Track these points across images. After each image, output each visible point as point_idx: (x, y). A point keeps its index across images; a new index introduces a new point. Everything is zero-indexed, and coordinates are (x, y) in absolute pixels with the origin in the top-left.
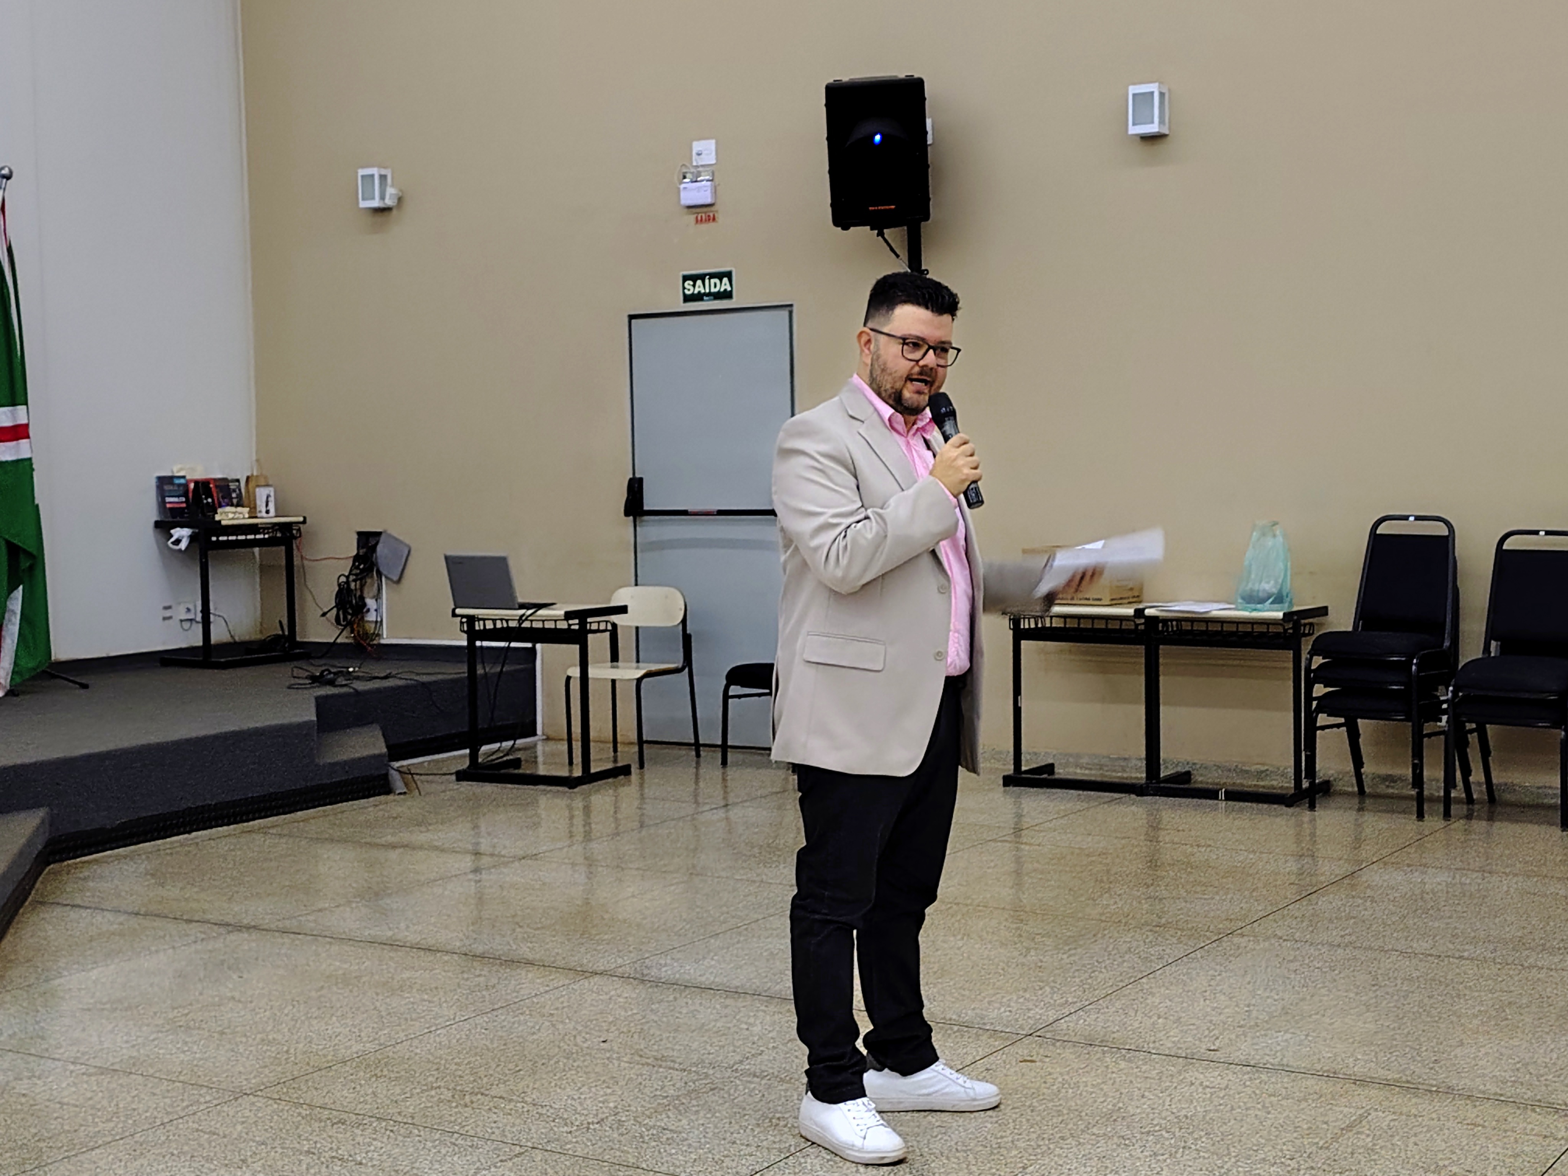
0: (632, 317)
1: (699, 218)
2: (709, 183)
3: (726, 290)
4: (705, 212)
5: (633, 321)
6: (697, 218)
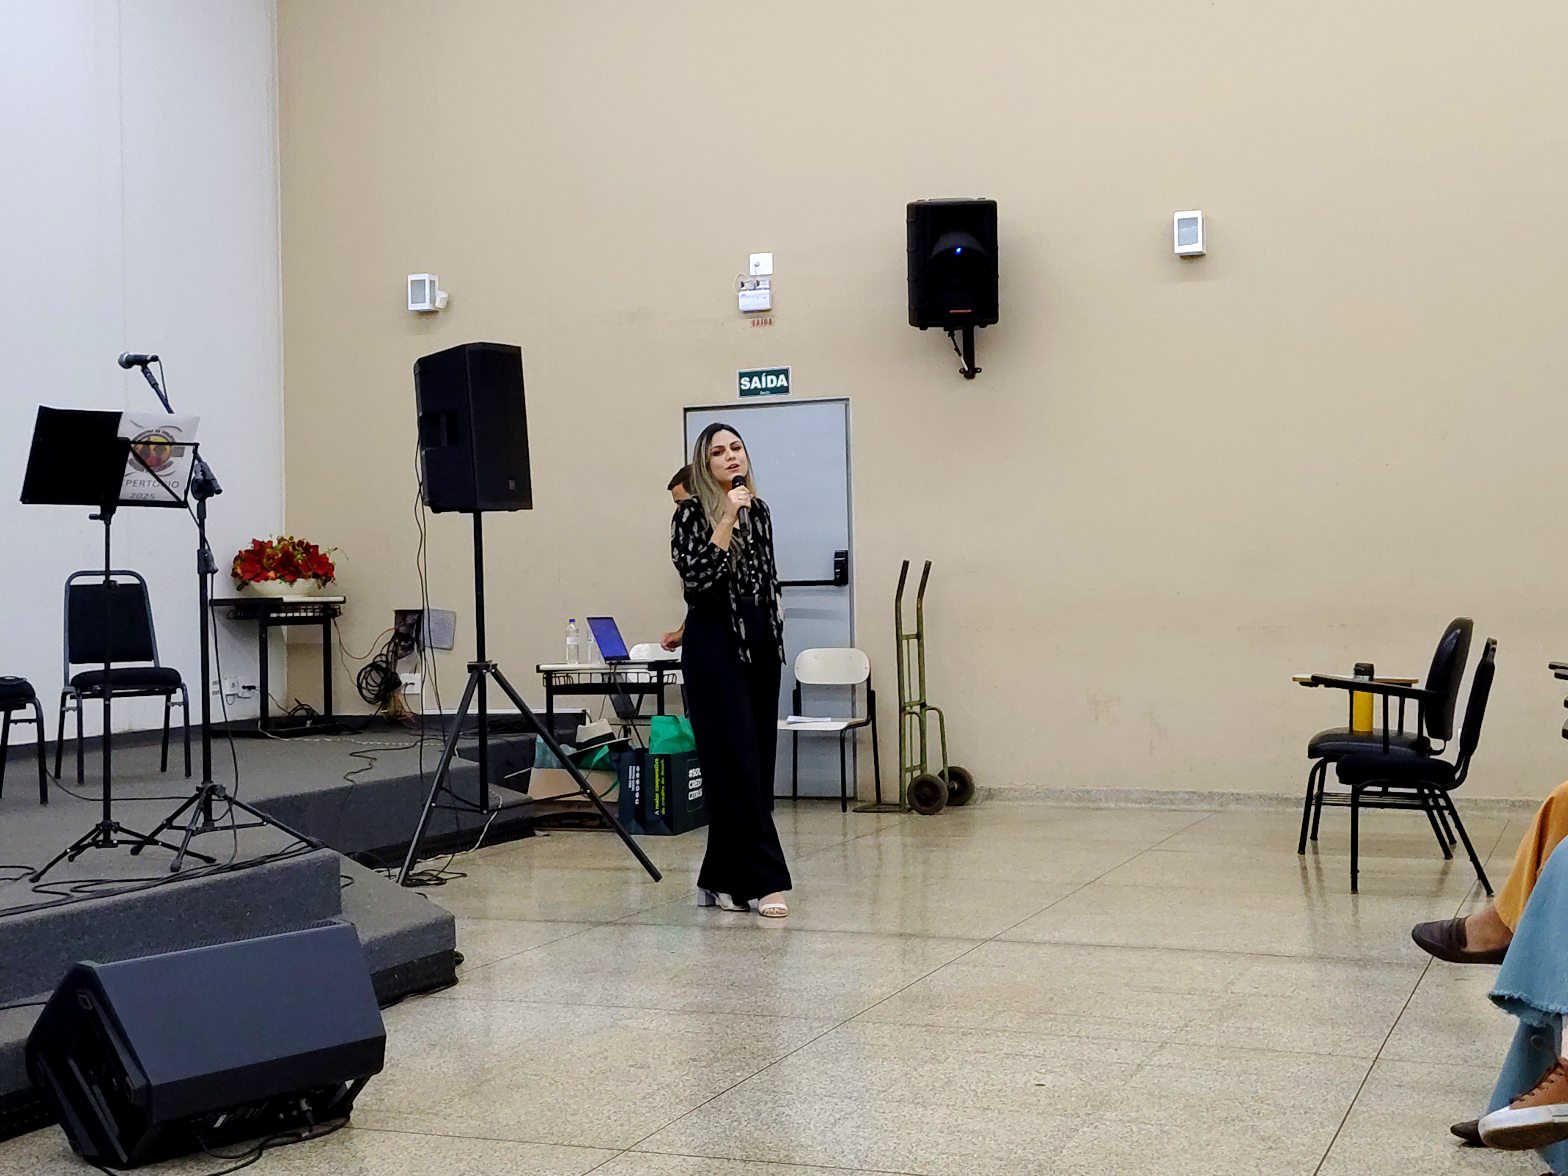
0: (686, 410)
1: (756, 322)
2: (768, 291)
3: (782, 386)
4: (761, 317)
5: (688, 414)
6: (753, 322)
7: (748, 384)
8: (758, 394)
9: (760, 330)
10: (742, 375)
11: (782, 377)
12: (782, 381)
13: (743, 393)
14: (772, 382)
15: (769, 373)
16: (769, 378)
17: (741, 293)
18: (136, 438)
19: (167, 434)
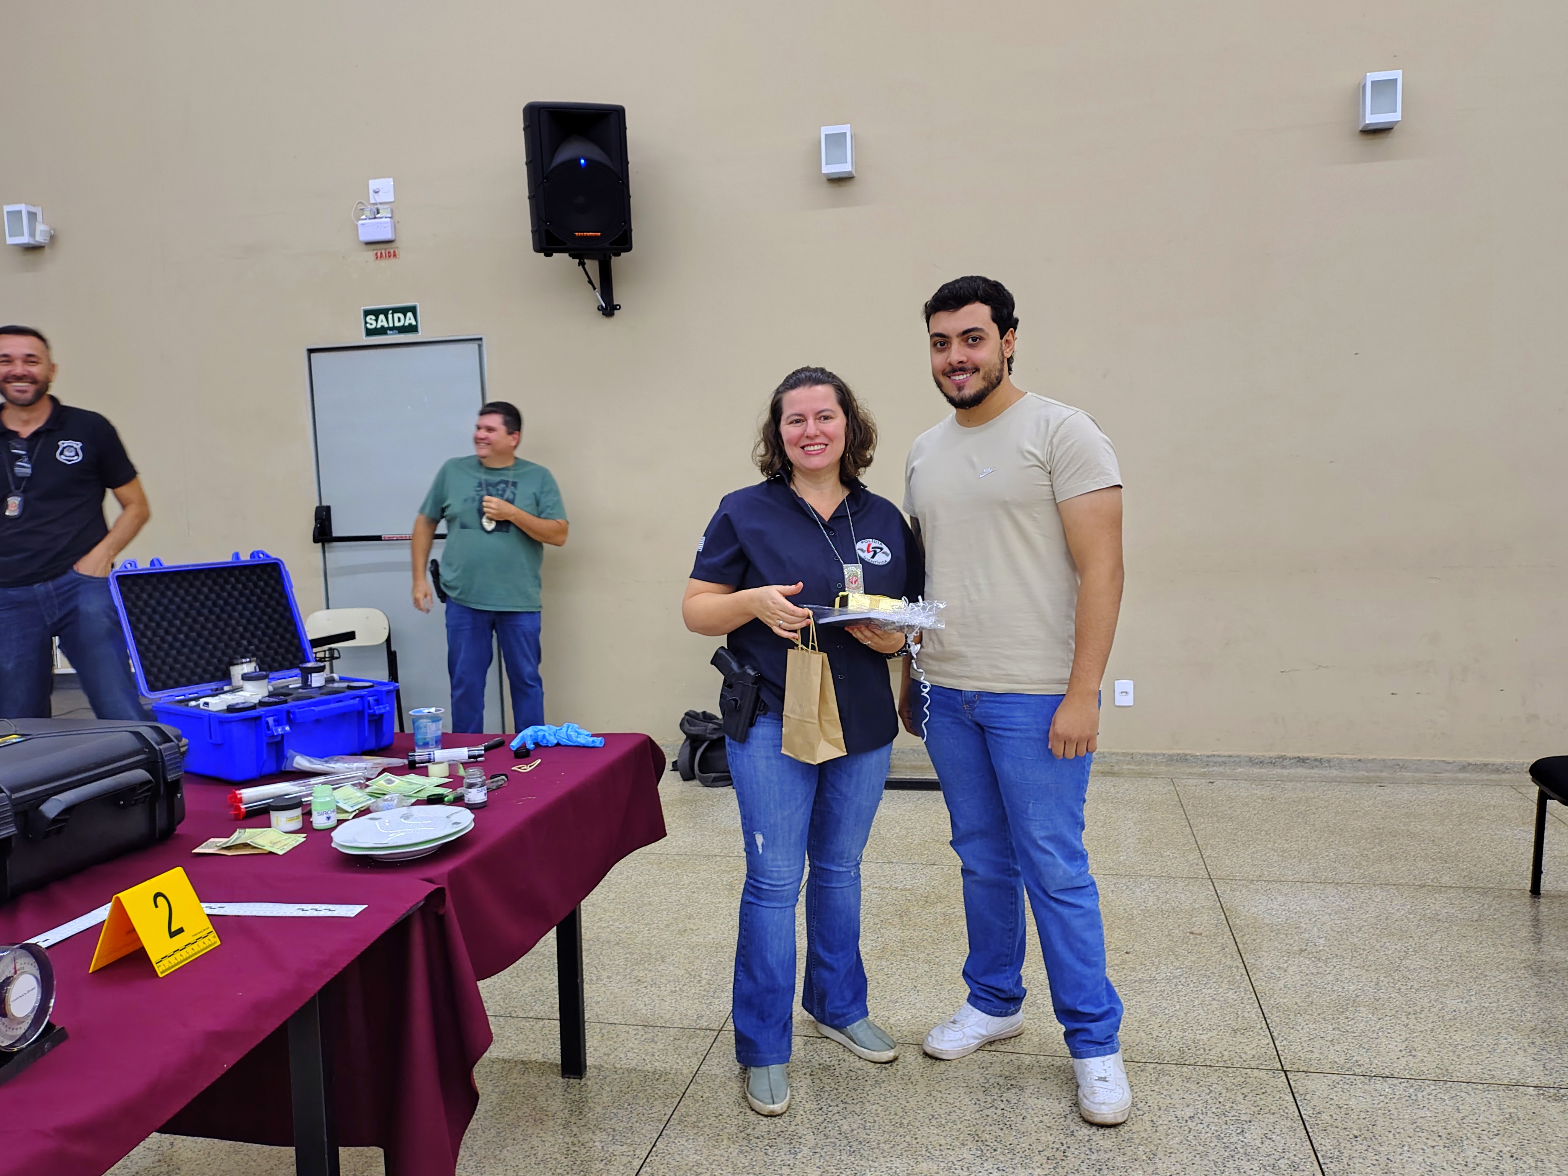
0: (311, 351)
1: (379, 254)
2: (388, 220)
3: (410, 324)
4: (384, 249)
5: (312, 354)
6: (376, 254)
7: (374, 323)
8: (386, 333)
9: (384, 263)
10: (367, 313)
11: (410, 315)
12: (410, 319)
13: (370, 332)
14: (399, 320)
15: (395, 310)
16: (396, 315)
17: (361, 222)
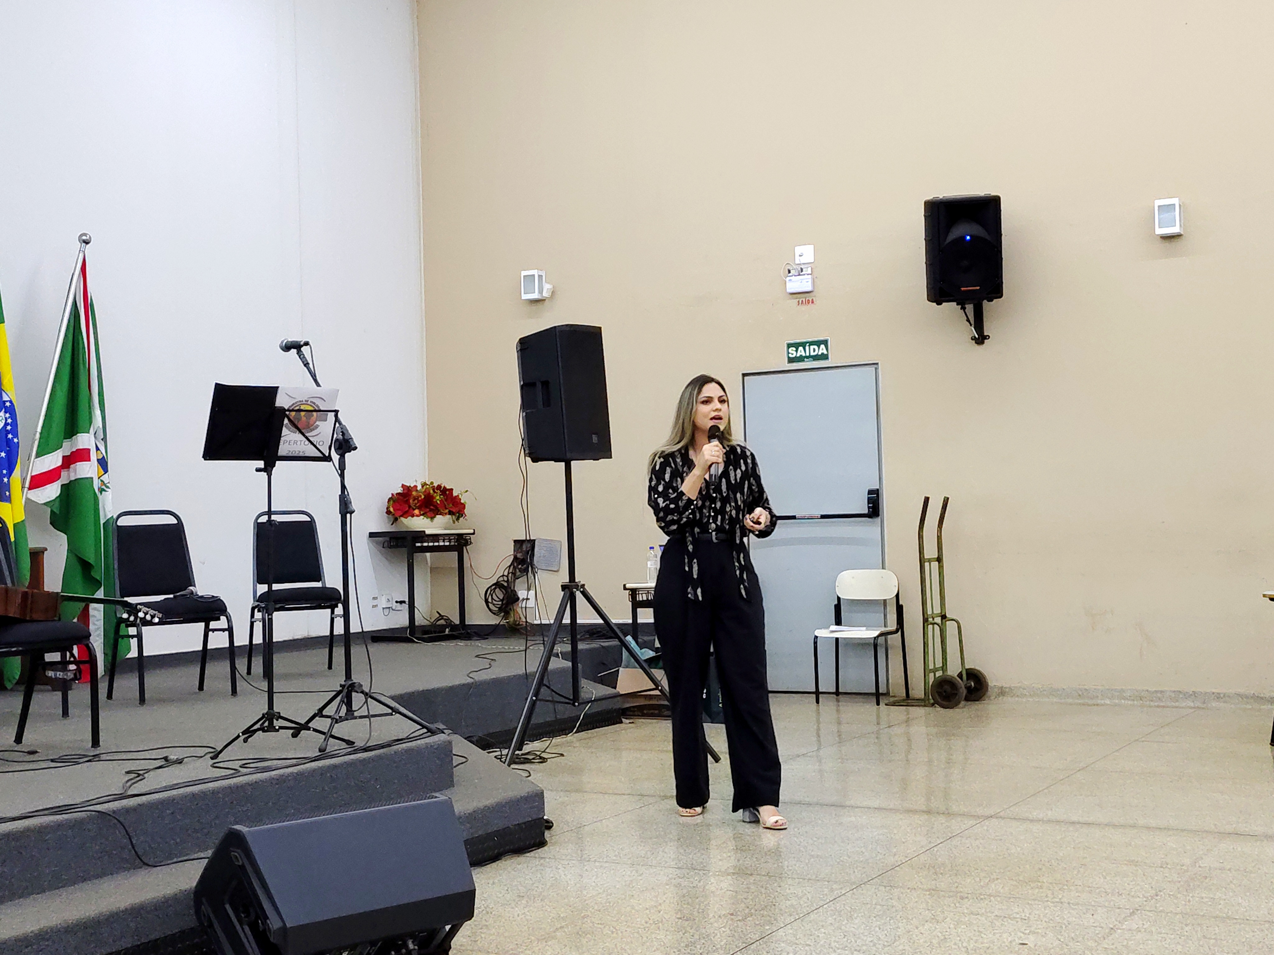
0: (744, 375)
2: (810, 276)
3: (823, 354)
4: (805, 298)
5: (746, 378)
6: (799, 301)
7: (795, 353)
8: (804, 361)
9: (804, 308)
10: (789, 346)
11: (822, 346)
12: (822, 350)
13: (791, 360)
14: (814, 350)
15: (811, 343)
16: (812, 347)
17: (788, 278)
18: (290, 407)
19: (314, 403)
